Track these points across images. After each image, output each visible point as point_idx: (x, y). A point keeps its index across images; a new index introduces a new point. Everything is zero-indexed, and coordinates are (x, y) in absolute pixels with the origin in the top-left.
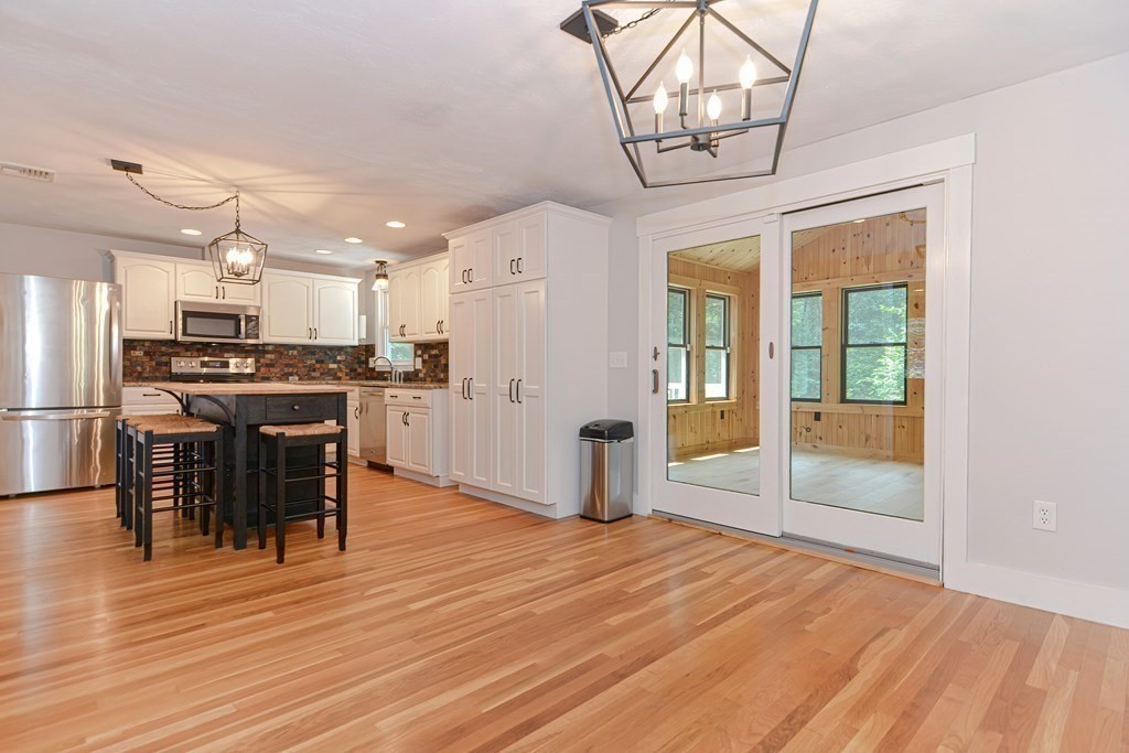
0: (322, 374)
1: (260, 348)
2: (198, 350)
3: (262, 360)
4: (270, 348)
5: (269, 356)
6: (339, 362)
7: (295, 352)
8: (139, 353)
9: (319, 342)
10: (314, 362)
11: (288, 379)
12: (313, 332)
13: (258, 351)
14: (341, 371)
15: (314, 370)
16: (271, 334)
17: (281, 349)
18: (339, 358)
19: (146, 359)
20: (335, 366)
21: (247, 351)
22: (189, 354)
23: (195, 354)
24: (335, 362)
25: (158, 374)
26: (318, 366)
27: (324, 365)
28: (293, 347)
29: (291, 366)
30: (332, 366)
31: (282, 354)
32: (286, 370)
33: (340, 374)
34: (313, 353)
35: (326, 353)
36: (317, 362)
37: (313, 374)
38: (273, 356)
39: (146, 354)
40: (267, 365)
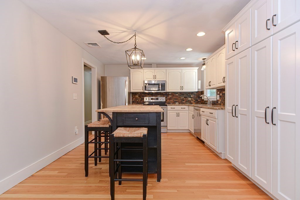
0: (186, 102)
1: (167, 94)
2: (151, 95)
3: (168, 97)
4: (170, 93)
5: (170, 96)
6: (192, 97)
7: (178, 95)
8: (137, 96)
9: (184, 91)
10: (183, 98)
11: (175, 104)
12: (182, 88)
13: (166, 94)
14: (192, 101)
15: (183, 100)
16: (169, 89)
17: (173, 94)
18: (192, 96)
19: (139, 98)
20: (190, 99)
21: (164, 95)
22: (149, 96)
23: (150, 96)
24: (190, 98)
25: (141, 102)
26: (185, 99)
27: (186, 99)
28: (177, 93)
29: (176, 99)
30: (189, 99)
31: (174, 95)
32: (175, 100)
33: (192, 102)
34: (183, 95)
35: (187, 95)
36: (185, 98)
37: (183, 102)
38: (171, 96)
39: (139, 96)
40: (169, 99)
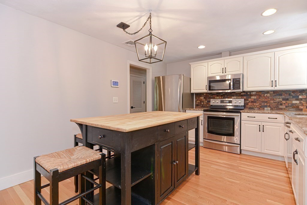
0: (286, 107)
1: (249, 93)
2: (222, 96)
3: (249, 99)
4: (254, 93)
5: (253, 97)
6: (301, 99)
7: (268, 95)
8: (202, 98)
9: (278, 88)
10: (281, 100)
11: (264, 109)
12: (274, 83)
13: (246, 95)
14: (302, 105)
15: (281, 105)
16: (248, 86)
17: (260, 93)
18: (300, 97)
19: (204, 100)
20: (298, 102)
21: (242, 96)
22: (218, 97)
23: (220, 97)
24: (297, 100)
25: (208, 105)
26: (284, 102)
27: (287, 102)
28: (268, 92)
29: (266, 102)
30: (294, 102)
31: (260, 96)
32: (263, 104)
33: (301, 107)
34: (281, 95)
35: (290, 95)
36: (283, 99)
37: (280, 107)
38: (255, 97)
39: (204, 98)
40: (252, 102)
